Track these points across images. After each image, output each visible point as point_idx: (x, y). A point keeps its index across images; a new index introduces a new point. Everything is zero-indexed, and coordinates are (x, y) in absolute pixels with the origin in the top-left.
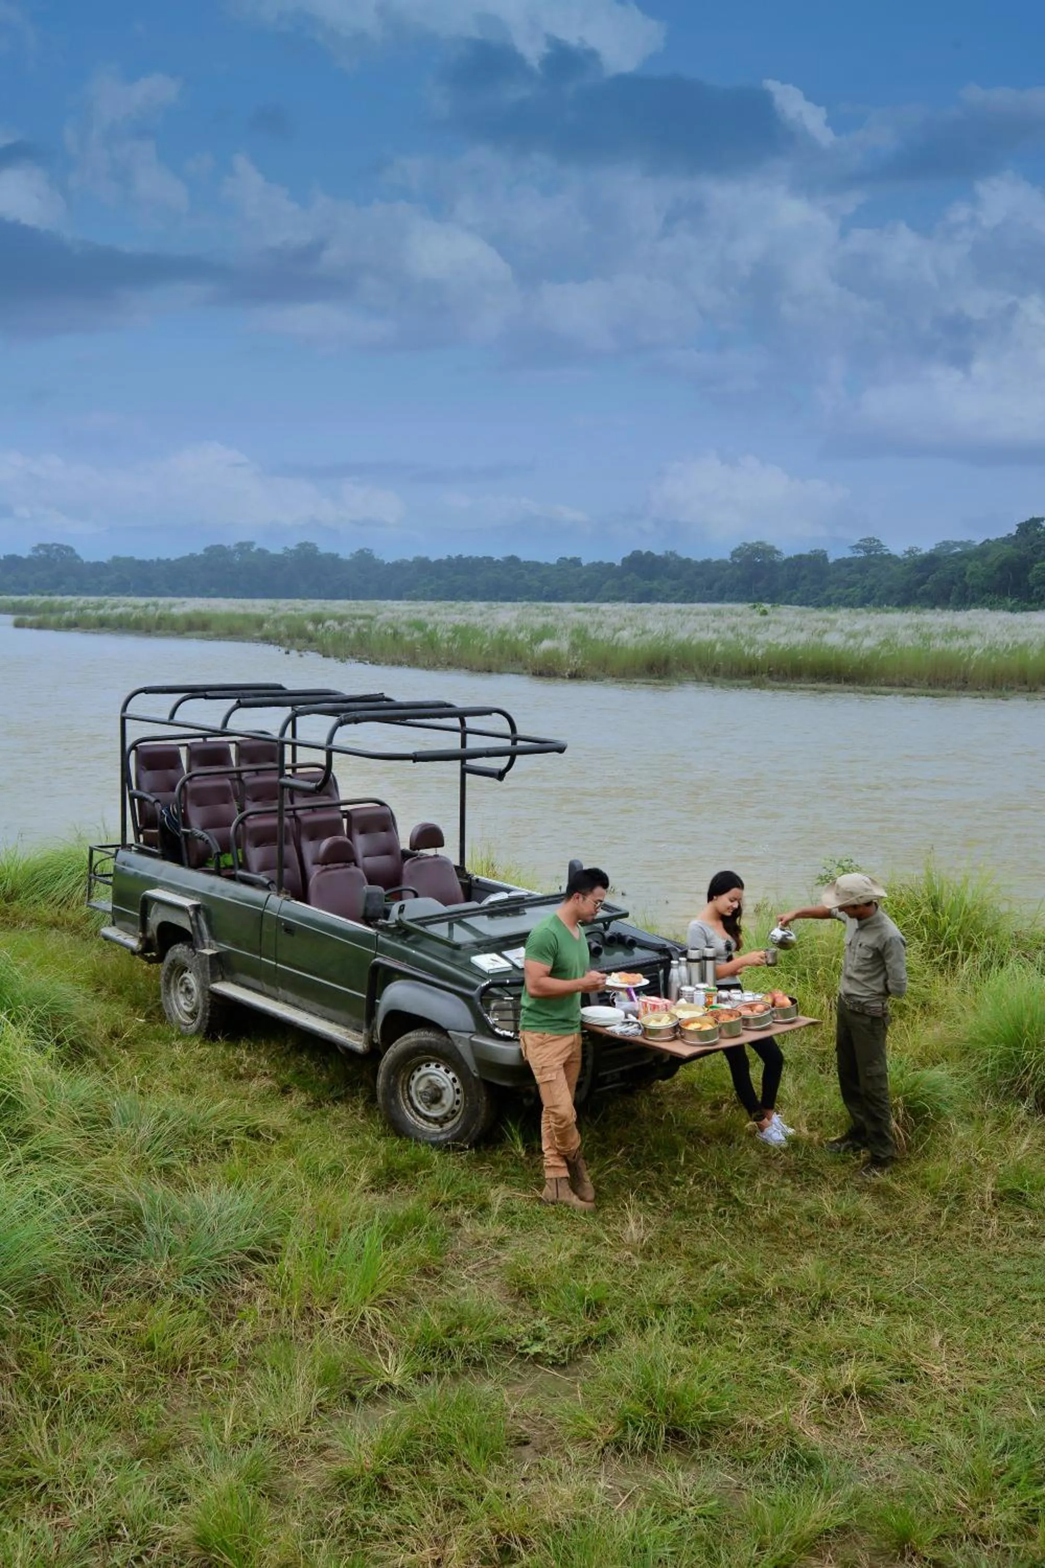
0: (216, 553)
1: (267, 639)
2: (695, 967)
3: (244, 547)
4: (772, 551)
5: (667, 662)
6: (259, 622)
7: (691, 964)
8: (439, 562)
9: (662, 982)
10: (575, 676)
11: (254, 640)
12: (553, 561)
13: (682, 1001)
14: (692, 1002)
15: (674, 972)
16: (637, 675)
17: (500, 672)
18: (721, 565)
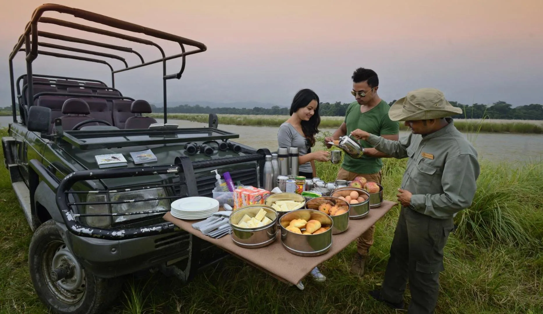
0: (181, 106)
1: (188, 120)
2: (284, 161)
3: (186, 106)
4: (278, 107)
5: (261, 122)
6: (187, 117)
7: (281, 159)
8: (221, 108)
9: (258, 176)
10: (244, 125)
11: (185, 120)
12: (241, 108)
13: (277, 190)
14: (285, 191)
15: (268, 164)
16: (256, 125)
17: (230, 124)
18: (270, 110)
